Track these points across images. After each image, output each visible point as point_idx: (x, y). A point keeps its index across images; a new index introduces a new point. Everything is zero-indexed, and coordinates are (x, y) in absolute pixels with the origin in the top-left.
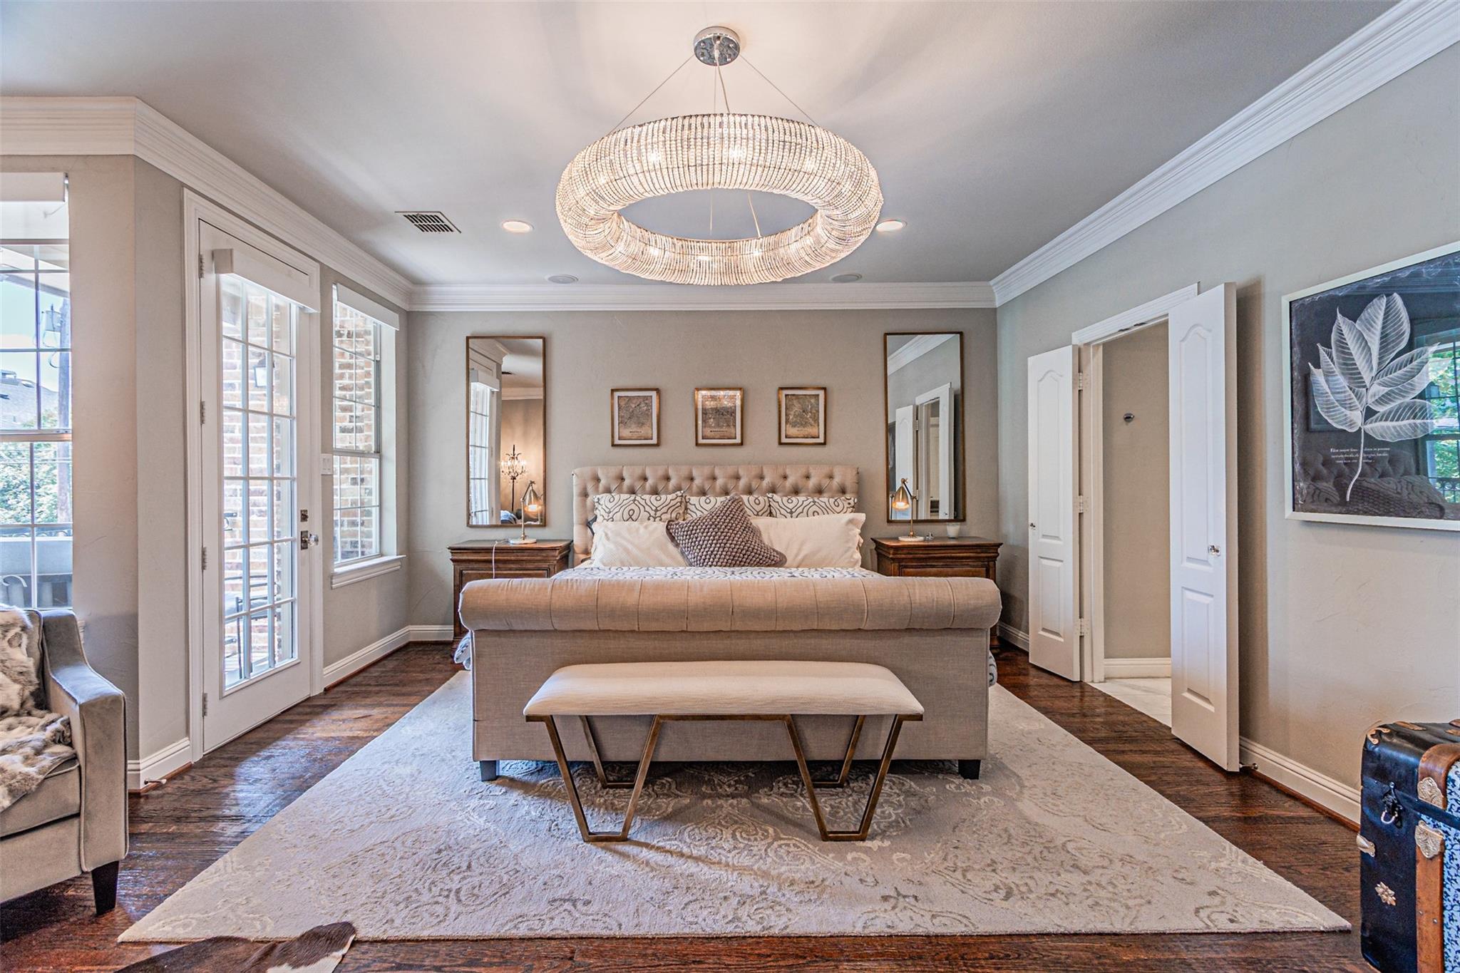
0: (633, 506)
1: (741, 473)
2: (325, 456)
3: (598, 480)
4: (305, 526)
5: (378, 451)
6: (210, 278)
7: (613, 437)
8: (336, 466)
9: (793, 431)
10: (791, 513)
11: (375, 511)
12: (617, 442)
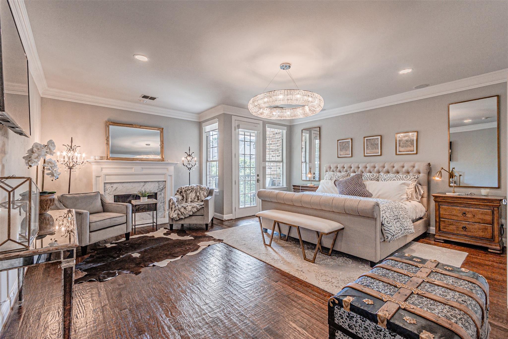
0: (333, 176)
1: (376, 165)
2: (264, 163)
3: (331, 168)
4: (258, 178)
5: (282, 161)
6: (237, 130)
7: (338, 155)
8: (267, 164)
9: (402, 149)
10: (385, 180)
11: (282, 175)
12: (339, 156)
